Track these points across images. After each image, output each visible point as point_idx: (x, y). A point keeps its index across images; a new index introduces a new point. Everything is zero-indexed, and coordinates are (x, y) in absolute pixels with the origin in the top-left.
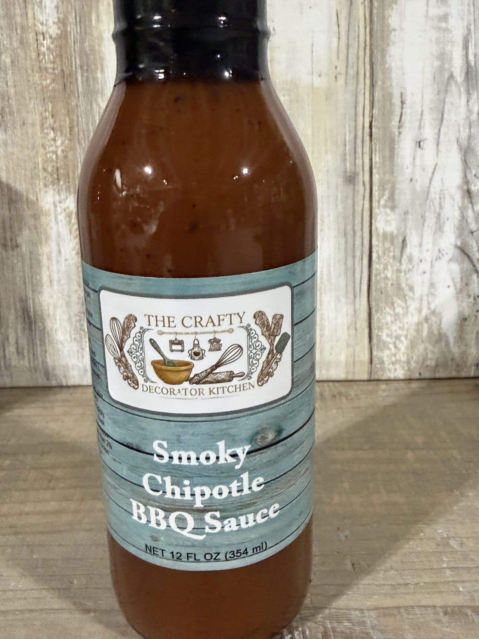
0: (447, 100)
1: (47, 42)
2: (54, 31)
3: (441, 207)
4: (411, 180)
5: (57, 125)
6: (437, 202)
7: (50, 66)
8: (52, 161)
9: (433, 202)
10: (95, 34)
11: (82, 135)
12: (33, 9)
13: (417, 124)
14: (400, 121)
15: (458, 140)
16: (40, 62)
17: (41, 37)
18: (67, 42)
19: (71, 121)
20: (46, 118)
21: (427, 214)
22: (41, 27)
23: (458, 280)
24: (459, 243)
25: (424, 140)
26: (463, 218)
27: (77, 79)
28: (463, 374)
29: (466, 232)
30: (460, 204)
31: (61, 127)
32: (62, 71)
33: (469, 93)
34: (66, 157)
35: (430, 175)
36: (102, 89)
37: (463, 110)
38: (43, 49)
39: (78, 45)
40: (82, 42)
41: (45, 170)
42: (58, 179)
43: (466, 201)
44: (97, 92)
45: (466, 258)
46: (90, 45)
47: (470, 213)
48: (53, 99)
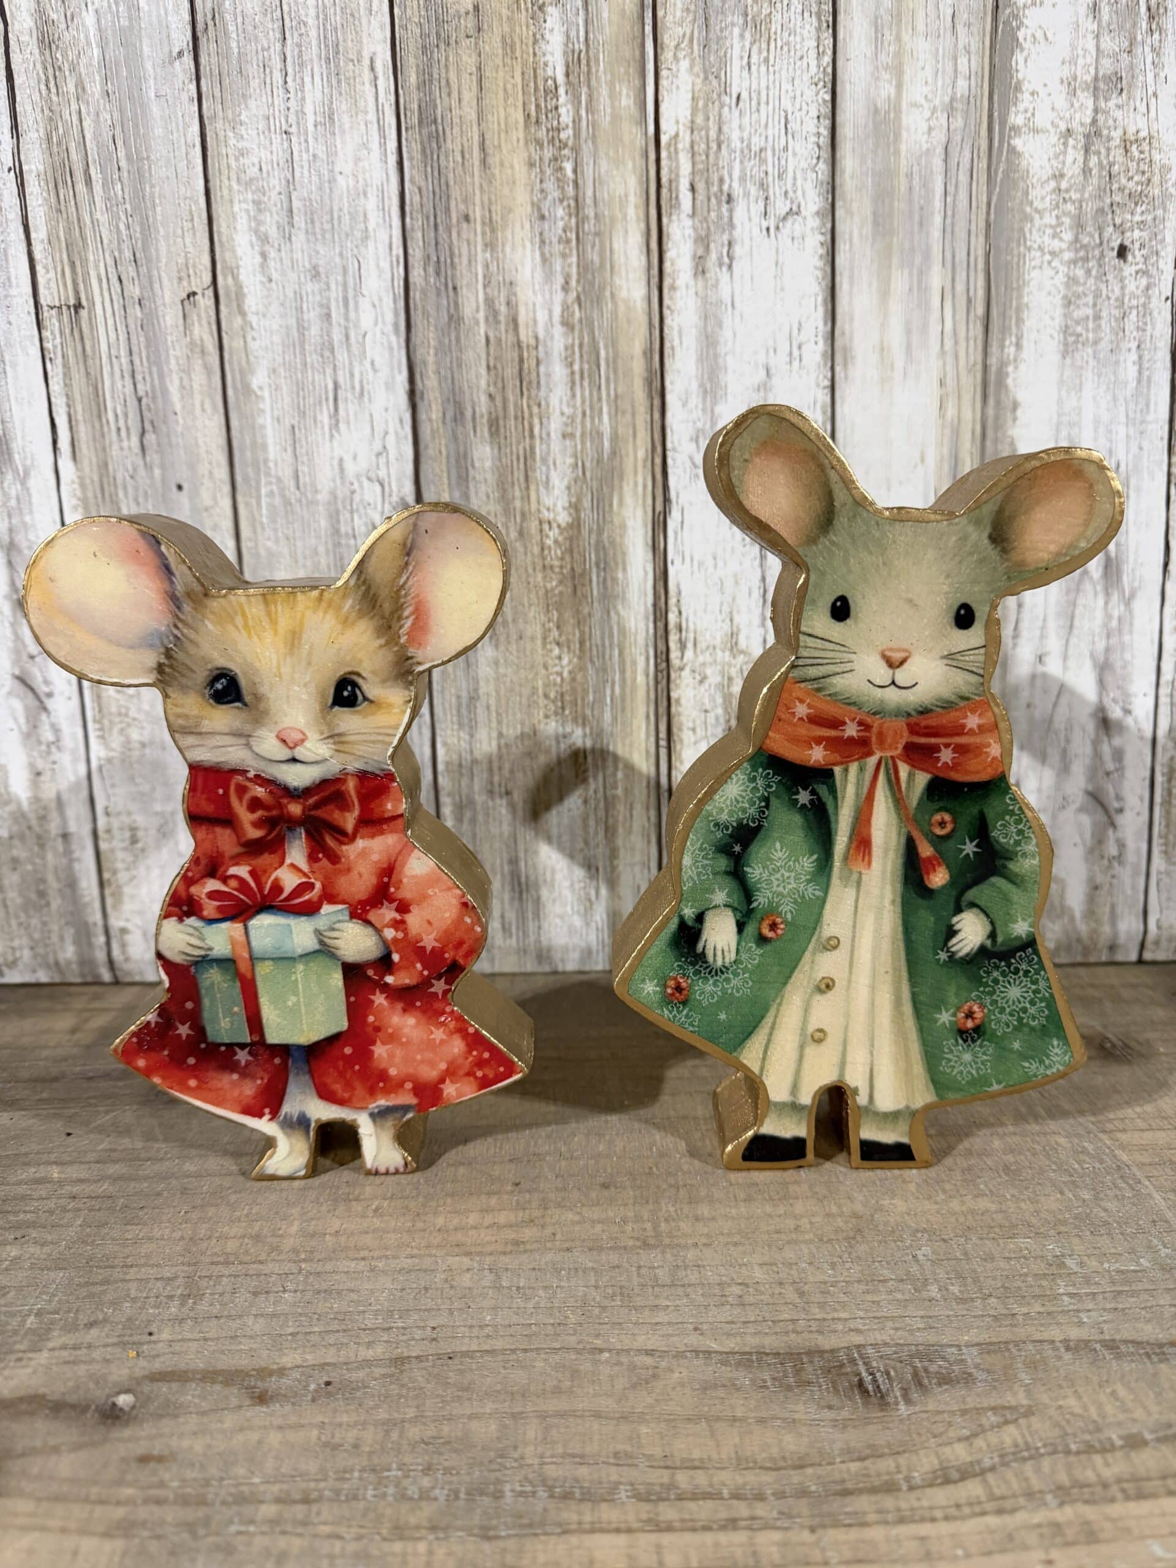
0: (1079, 602)
1: (553, 534)
2: (563, 517)
3: (1068, 741)
4: (1029, 706)
5: (564, 638)
6: (1062, 736)
7: (556, 563)
8: (555, 684)
9: (1056, 734)
10: (616, 521)
11: (595, 652)
12: (537, 490)
13: (1038, 633)
14: (1016, 629)
15: (1092, 655)
16: (544, 558)
17: (546, 527)
18: (579, 531)
19: (582, 633)
20: (549, 630)
21: (1049, 750)
22: (546, 513)
23: (1088, 835)
24: (1090, 788)
25: (1046, 654)
26: (1097, 755)
27: (591, 581)
28: (1092, 959)
29: (1100, 774)
30: (1093, 736)
31: (568, 641)
32: (573, 569)
33: (1107, 594)
34: (574, 680)
35: (1053, 699)
36: (624, 593)
37: (1099, 615)
38: (549, 542)
39: (594, 536)
40: (600, 532)
41: (546, 696)
42: (563, 708)
43: (1102, 733)
44: (616, 597)
45: (1100, 809)
46: (609, 537)
47: (1106, 750)
48: (559, 606)
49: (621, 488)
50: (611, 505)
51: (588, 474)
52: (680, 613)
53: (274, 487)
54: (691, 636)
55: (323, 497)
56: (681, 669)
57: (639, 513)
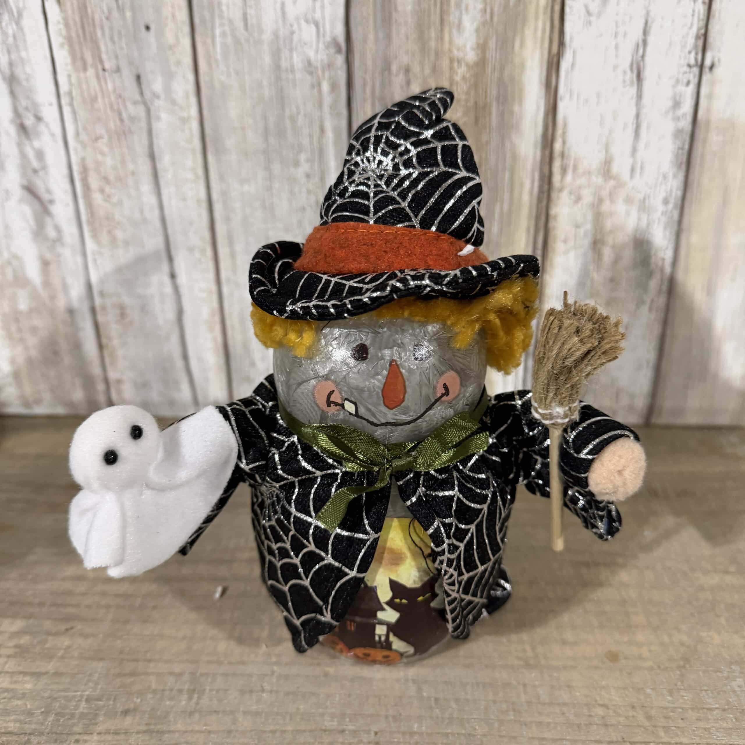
1: (461, 71)
2: (471, 57)
10: (517, 62)
12: (450, 33)
18: (484, 69)
22: (456, 52)
27: (490, 113)
32: (476, 103)
36: (518, 124)
39: (496, 75)
46: (510, 75)
49: (523, 32)
50: (513, 47)
51: (495, 19)
52: (564, 143)
53: (227, 29)
54: (572, 163)
55: (267, 36)
56: (561, 190)
57: (537, 55)
